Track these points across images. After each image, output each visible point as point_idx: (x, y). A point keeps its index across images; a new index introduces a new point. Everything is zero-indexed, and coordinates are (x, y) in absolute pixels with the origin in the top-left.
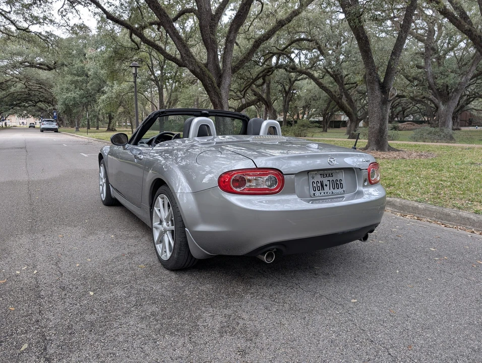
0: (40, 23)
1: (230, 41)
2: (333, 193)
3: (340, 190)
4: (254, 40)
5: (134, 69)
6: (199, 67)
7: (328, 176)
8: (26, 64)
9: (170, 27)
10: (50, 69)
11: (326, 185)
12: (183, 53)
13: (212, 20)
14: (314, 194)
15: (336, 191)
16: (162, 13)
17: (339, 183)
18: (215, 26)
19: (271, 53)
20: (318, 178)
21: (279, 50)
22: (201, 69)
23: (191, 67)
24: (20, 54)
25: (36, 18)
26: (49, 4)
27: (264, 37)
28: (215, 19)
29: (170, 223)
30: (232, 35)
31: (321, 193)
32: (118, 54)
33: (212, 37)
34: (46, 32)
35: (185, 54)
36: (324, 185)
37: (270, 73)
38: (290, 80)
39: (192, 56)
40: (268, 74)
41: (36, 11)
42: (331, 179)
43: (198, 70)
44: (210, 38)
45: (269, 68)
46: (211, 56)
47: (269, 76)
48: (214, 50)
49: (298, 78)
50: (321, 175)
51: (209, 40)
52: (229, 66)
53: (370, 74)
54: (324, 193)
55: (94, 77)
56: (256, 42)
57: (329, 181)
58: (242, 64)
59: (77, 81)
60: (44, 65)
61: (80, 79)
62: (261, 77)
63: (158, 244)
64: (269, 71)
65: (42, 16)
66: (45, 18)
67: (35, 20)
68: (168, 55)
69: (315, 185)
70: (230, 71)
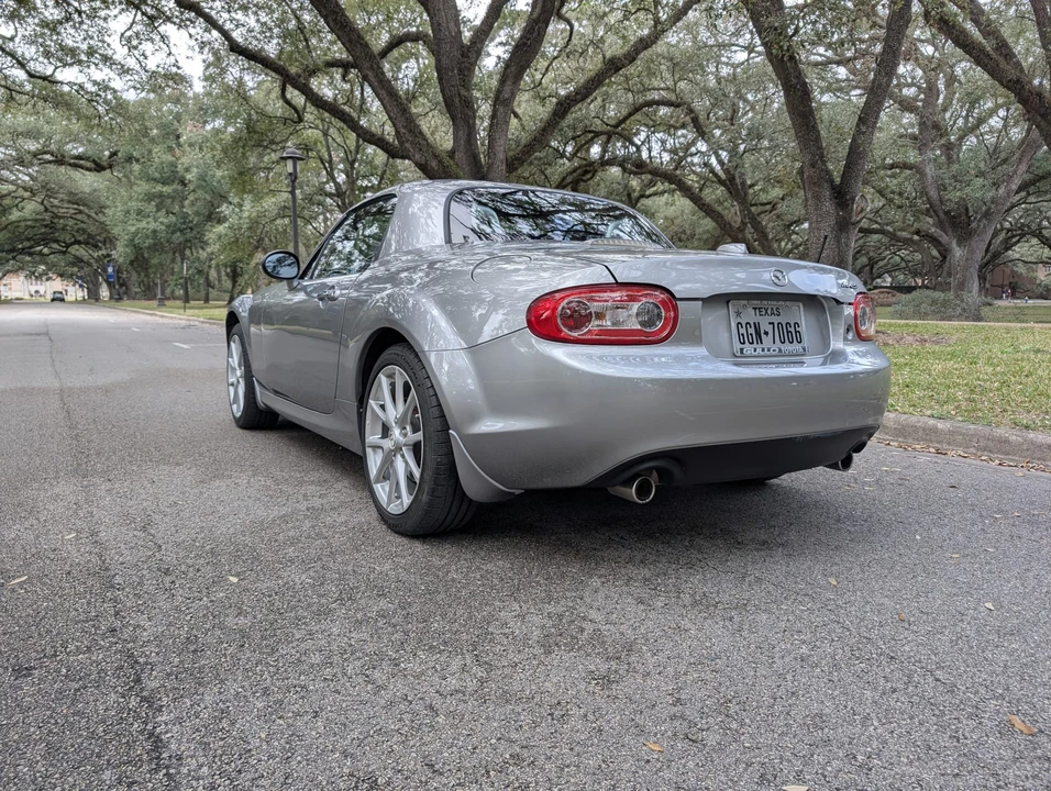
0: (80, 62)
1: (503, 102)
2: (780, 350)
3: (796, 347)
4: (554, 100)
5: (290, 164)
6: (436, 156)
7: (769, 312)
8: (48, 157)
9: (372, 68)
10: (99, 167)
11: (766, 333)
12: (400, 125)
13: (462, 56)
14: (742, 350)
15: (787, 347)
16: (354, 37)
17: (792, 330)
18: (469, 69)
19: (590, 132)
20: (750, 316)
21: (607, 125)
22: (441, 162)
23: (417, 156)
24: (32, 134)
25: (73, 52)
26: (101, 22)
27: (577, 94)
28: (470, 54)
29: (408, 428)
30: (507, 88)
31: (755, 350)
32: (255, 132)
33: (463, 92)
34: (95, 83)
35: (405, 127)
36: (762, 332)
37: (589, 176)
38: (629, 195)
39: (421, 133)
40: (584, 178)
41: (70, 37)
42: (776, 320)
43: (434, 164)
44: (459, 95)
45: (586, 165)
46: (461, 133)
47: (585, 181)
48: (468, 122)
49: (648, 193)
50: (755, 309)
51: (457, 100)
52: (501, 156)
53: (813, 165)
54: (763, 350)
55: (198, 187)
56: (559, 104)
57: (773, 323)
58: (529, 151)
59: (161, 195)
60: (87, 159)
61: (167, 189)
62: (569, 184)
63: (377, 482)
64: (586, 172)
65: (84, 47)
66: (91, 52)
67: (69, 56)
68: (368, 132)
69: (743, 331)
70: (504, 167)
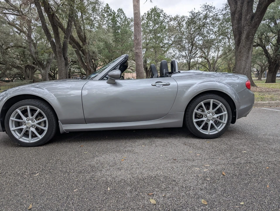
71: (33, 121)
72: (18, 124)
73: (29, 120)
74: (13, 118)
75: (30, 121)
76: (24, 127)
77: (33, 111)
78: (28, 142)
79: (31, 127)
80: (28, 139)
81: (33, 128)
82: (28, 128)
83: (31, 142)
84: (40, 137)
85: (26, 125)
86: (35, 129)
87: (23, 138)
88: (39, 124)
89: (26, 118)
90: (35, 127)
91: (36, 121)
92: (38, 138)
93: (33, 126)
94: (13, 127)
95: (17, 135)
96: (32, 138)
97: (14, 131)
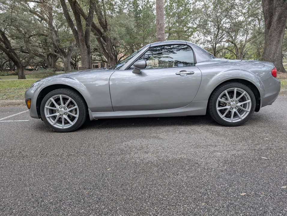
71: (65, 109)
72: (52, 112)
73: (61, 108)
74: (47, 106)
75: (63, 109)
76: (57, 114)
77: (65, 100)
78: (61, 128)
79: (63, 114)
80: (61, 125)
81: (65, 115)
82: (61, 115)
83: (65, 128)
84: (72, 124)
85: (59, 112)
86: (67, 116)
87: (57, 124)
88: (71, 111)
89: (59, 106)
90: (67, 115)
91: (67, 109)
92: (71, 125)
93: (66, 114)
94: (47, 114)
95: (52, 122)
96: (65, 125)
97: (49, 117)
